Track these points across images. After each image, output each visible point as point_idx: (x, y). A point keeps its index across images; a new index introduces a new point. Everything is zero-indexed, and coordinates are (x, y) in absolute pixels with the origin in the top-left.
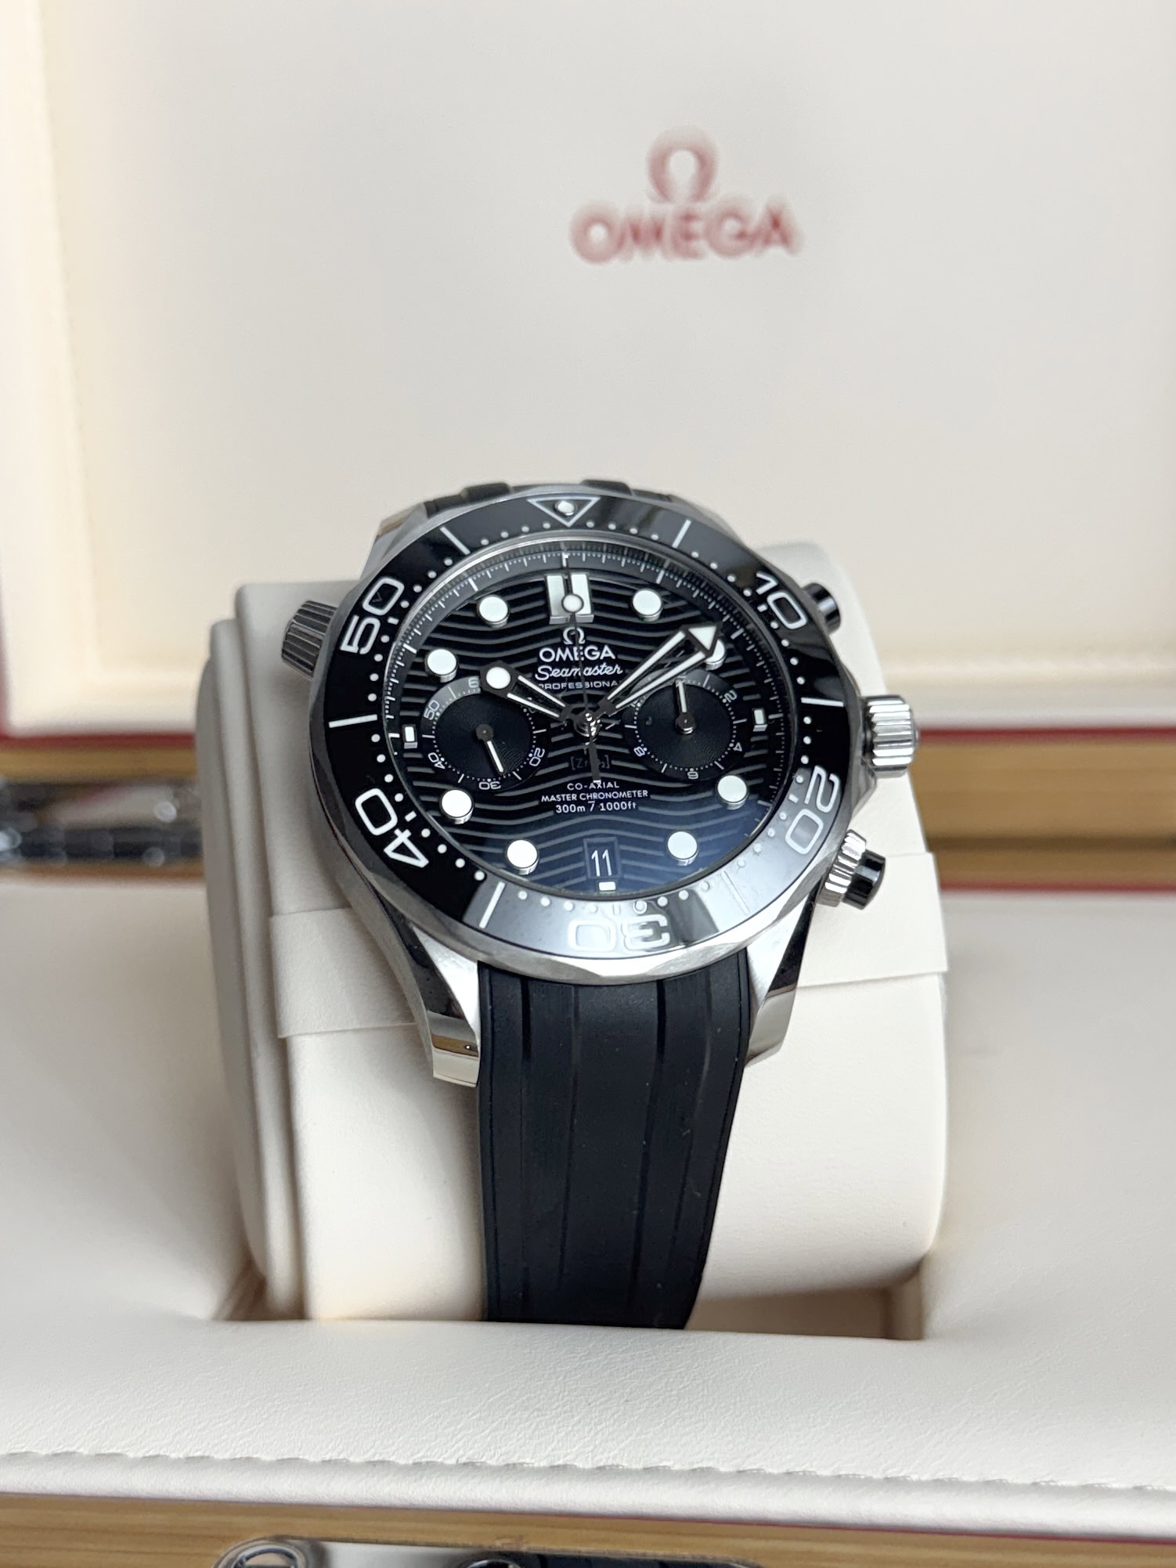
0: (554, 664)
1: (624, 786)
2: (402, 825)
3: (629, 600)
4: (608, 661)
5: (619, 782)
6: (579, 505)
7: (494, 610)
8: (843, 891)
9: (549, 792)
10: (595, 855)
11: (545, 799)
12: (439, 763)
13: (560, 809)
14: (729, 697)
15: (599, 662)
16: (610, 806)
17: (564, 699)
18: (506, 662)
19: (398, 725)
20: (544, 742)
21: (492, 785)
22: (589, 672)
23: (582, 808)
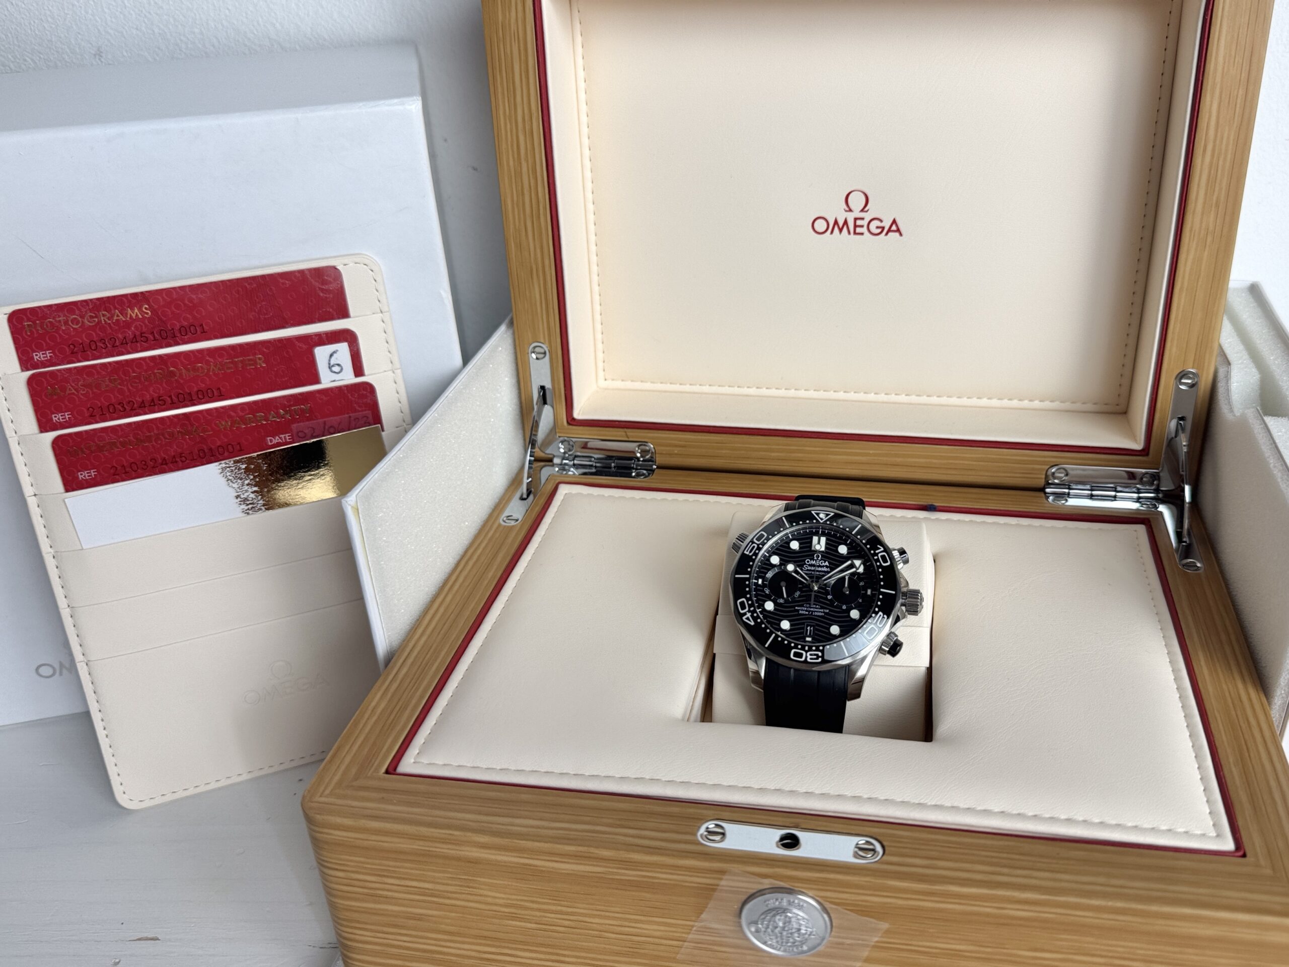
0: (810, 565)
1: (822, 608)
2: (749, 611)
3: (837, 547)
4: (827, 566)
5: (821, 606)
6: (827, 515)
7: (795, 545)
8: (887, 649)
9: (798, 606)
10: (809, 628)
11: (796, 608)
12: (767, 592)
13: (800, 612)
14: (862, 584)
15: (823, 566)
16: (816, 614)
17: (809, 577)
18: (794, 562)
19: (757, 579)
20: (800, 590)
21: (781, 601)
22: (820, 569)
23: (807, 613)
